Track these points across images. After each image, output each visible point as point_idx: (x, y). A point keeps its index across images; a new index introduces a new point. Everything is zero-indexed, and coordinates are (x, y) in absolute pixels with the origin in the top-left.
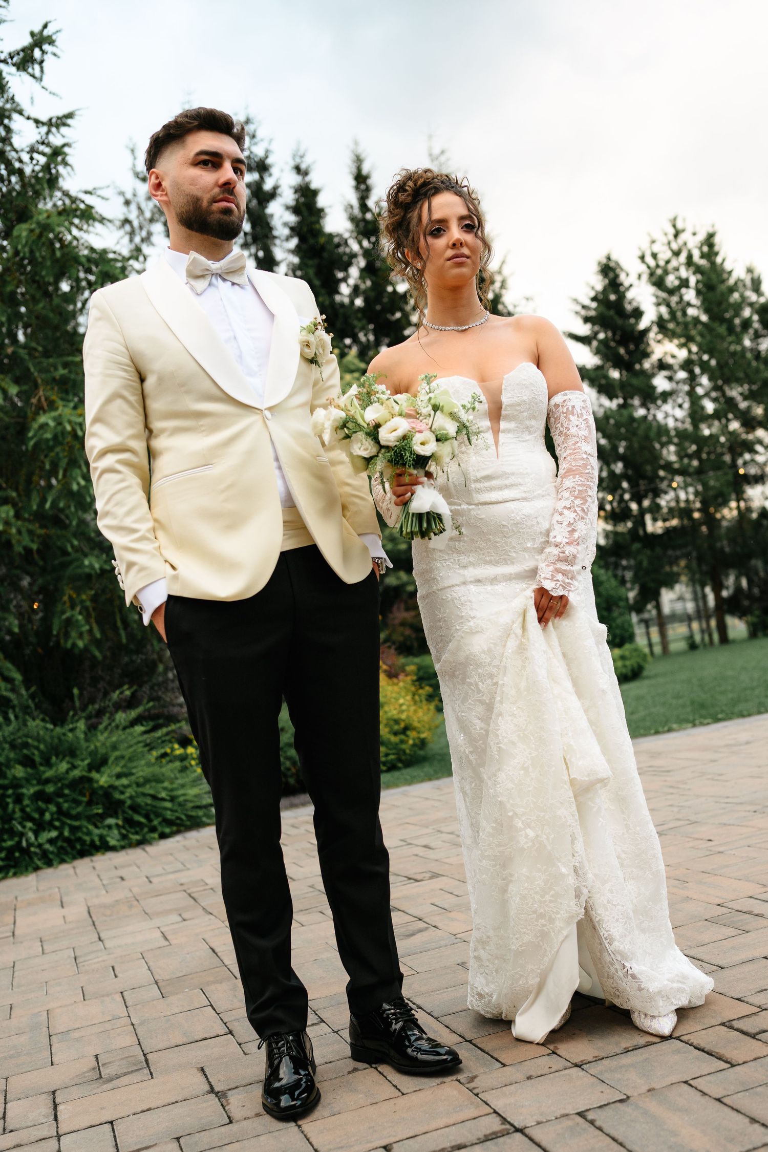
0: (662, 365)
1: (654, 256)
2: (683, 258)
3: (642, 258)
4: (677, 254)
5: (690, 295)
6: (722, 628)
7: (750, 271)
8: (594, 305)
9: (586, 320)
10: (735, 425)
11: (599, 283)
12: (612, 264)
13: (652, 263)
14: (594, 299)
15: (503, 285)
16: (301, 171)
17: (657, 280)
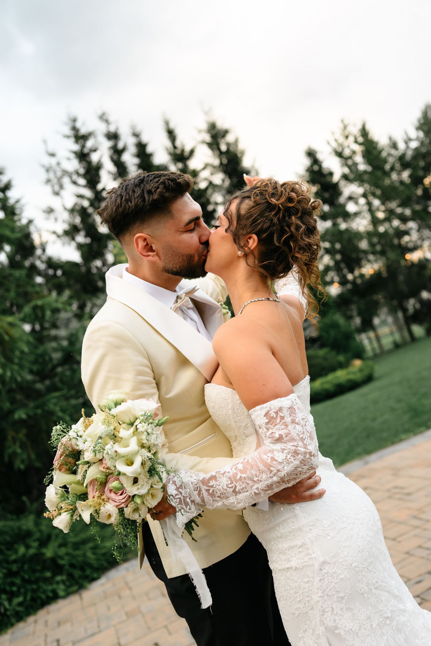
0: (350, 198)
1: (335, 140)
2: (351, 139)
4: (347, 137)
5: (359, 159)
6: (410, 332)
8: (307, 174)
10: (396, 223)
11: (307, 162)
12: (312, 151)
13: (334, 144)
14: (306, 171)
16: (136, 135)
17: (339, 154)
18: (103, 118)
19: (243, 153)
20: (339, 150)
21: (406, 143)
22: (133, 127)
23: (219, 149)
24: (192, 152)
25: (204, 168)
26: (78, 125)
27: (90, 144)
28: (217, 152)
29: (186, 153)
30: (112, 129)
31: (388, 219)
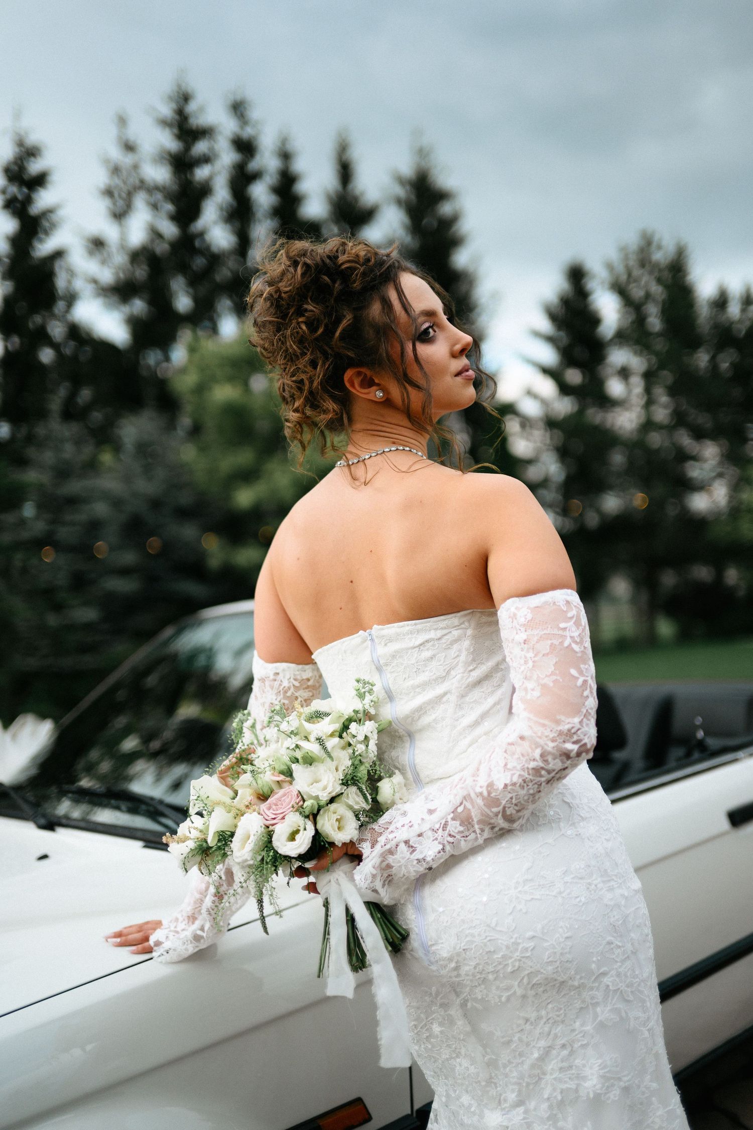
16: (286, 156)
18: (238, 108)
22: (284, 141)
26: (192, 107)
27: (201, 147)
30: (248, 132)
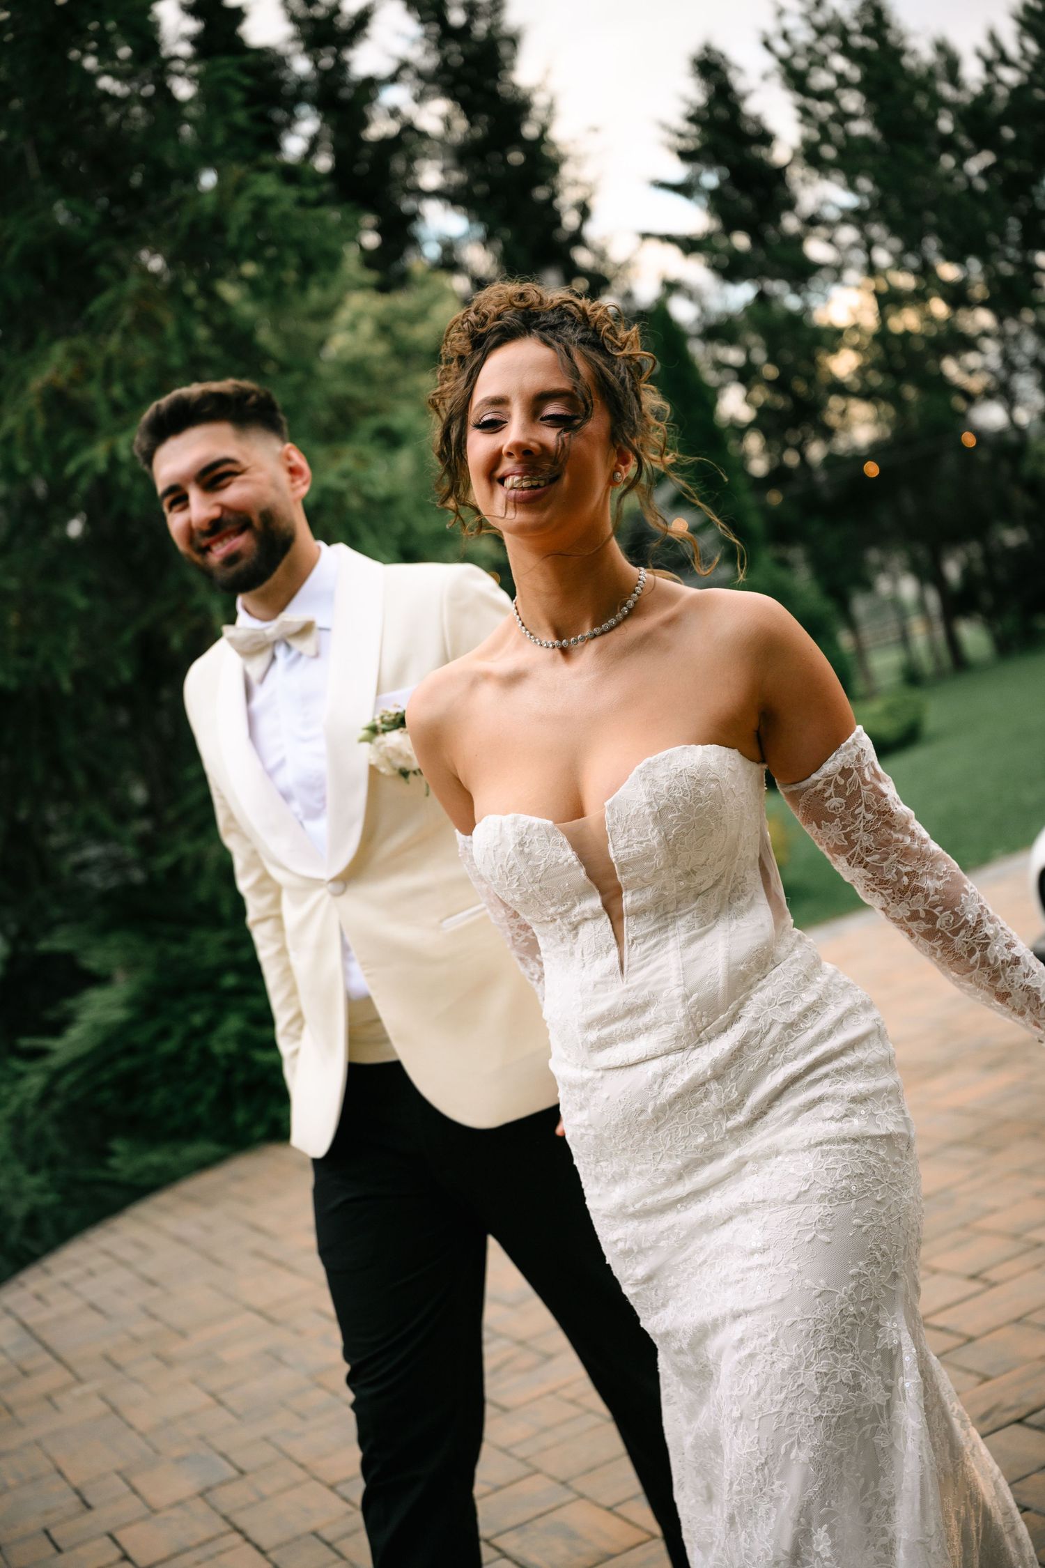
0: (813, 221)
1: (785, 36)
2: (834, 38)
3: (767, 45)
4: (823, 33)
5: (852, 101)
6: (953, 642)
7: (941, 48)
8: (694, 129)
9: (685, 156)
10: (939, 308)
11: (694, 92)
12: (714, 59)
13: (782, 48)
14: (691, 119)
15: (550, 108)
17: (796, 80)
19: (513, 40)
20: (800, 63)
21: (989, 66)
23: (442, 20)
24: (362, 20)
25: (394, 79)
28: (435, 29)
29: (343, 22)
31: (919, 297)
